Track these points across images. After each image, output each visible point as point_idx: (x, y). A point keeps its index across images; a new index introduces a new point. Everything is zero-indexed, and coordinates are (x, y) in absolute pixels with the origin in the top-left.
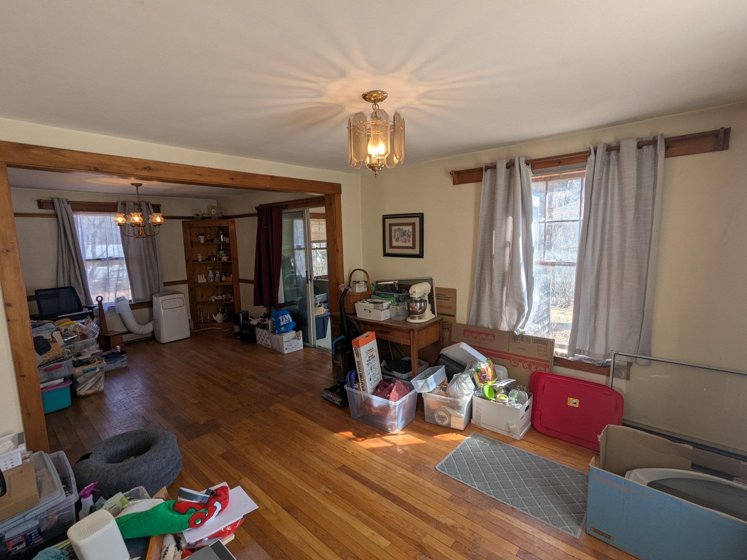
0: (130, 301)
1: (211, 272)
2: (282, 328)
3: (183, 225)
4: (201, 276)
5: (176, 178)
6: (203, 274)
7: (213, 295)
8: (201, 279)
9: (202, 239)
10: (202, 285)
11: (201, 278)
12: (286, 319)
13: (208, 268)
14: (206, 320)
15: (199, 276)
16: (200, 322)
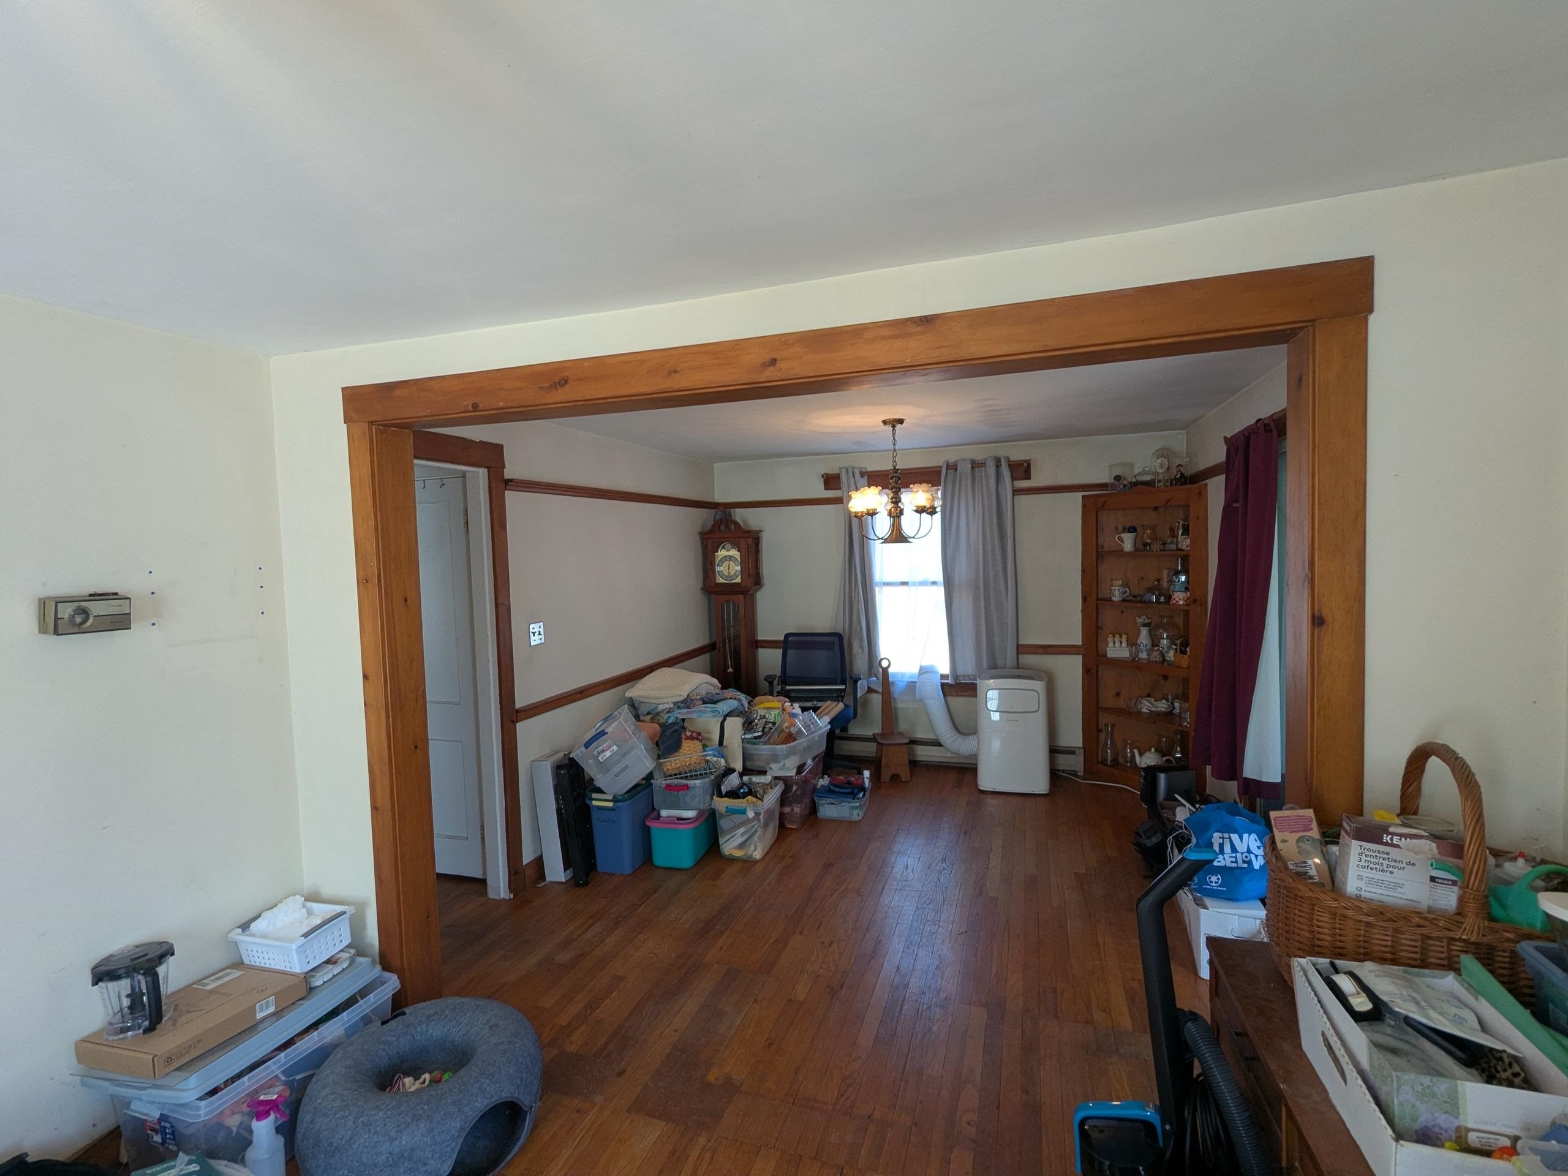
0: (943, 677)
1: (1144, 632)
2: (1214, 879)
3: (1084, 506)
4: (1117, 639)
5: (619, 393)
6: (1124, 636)
7: (1149, 696)
8: (1117, 649)
9: (1128, 542)
10: (1116, 663)
11: (1117, 644)
12: (1234, 849)
13: (1139, 621)
14: (1121, 760)
15: (1110, 639)
16: (1104, 762)
